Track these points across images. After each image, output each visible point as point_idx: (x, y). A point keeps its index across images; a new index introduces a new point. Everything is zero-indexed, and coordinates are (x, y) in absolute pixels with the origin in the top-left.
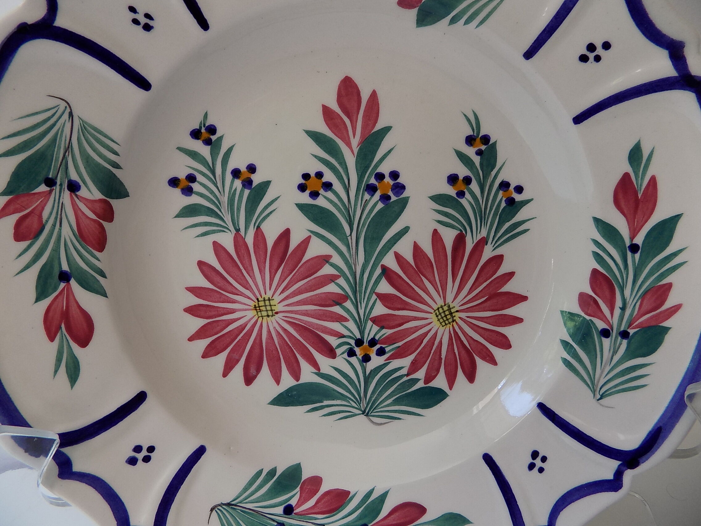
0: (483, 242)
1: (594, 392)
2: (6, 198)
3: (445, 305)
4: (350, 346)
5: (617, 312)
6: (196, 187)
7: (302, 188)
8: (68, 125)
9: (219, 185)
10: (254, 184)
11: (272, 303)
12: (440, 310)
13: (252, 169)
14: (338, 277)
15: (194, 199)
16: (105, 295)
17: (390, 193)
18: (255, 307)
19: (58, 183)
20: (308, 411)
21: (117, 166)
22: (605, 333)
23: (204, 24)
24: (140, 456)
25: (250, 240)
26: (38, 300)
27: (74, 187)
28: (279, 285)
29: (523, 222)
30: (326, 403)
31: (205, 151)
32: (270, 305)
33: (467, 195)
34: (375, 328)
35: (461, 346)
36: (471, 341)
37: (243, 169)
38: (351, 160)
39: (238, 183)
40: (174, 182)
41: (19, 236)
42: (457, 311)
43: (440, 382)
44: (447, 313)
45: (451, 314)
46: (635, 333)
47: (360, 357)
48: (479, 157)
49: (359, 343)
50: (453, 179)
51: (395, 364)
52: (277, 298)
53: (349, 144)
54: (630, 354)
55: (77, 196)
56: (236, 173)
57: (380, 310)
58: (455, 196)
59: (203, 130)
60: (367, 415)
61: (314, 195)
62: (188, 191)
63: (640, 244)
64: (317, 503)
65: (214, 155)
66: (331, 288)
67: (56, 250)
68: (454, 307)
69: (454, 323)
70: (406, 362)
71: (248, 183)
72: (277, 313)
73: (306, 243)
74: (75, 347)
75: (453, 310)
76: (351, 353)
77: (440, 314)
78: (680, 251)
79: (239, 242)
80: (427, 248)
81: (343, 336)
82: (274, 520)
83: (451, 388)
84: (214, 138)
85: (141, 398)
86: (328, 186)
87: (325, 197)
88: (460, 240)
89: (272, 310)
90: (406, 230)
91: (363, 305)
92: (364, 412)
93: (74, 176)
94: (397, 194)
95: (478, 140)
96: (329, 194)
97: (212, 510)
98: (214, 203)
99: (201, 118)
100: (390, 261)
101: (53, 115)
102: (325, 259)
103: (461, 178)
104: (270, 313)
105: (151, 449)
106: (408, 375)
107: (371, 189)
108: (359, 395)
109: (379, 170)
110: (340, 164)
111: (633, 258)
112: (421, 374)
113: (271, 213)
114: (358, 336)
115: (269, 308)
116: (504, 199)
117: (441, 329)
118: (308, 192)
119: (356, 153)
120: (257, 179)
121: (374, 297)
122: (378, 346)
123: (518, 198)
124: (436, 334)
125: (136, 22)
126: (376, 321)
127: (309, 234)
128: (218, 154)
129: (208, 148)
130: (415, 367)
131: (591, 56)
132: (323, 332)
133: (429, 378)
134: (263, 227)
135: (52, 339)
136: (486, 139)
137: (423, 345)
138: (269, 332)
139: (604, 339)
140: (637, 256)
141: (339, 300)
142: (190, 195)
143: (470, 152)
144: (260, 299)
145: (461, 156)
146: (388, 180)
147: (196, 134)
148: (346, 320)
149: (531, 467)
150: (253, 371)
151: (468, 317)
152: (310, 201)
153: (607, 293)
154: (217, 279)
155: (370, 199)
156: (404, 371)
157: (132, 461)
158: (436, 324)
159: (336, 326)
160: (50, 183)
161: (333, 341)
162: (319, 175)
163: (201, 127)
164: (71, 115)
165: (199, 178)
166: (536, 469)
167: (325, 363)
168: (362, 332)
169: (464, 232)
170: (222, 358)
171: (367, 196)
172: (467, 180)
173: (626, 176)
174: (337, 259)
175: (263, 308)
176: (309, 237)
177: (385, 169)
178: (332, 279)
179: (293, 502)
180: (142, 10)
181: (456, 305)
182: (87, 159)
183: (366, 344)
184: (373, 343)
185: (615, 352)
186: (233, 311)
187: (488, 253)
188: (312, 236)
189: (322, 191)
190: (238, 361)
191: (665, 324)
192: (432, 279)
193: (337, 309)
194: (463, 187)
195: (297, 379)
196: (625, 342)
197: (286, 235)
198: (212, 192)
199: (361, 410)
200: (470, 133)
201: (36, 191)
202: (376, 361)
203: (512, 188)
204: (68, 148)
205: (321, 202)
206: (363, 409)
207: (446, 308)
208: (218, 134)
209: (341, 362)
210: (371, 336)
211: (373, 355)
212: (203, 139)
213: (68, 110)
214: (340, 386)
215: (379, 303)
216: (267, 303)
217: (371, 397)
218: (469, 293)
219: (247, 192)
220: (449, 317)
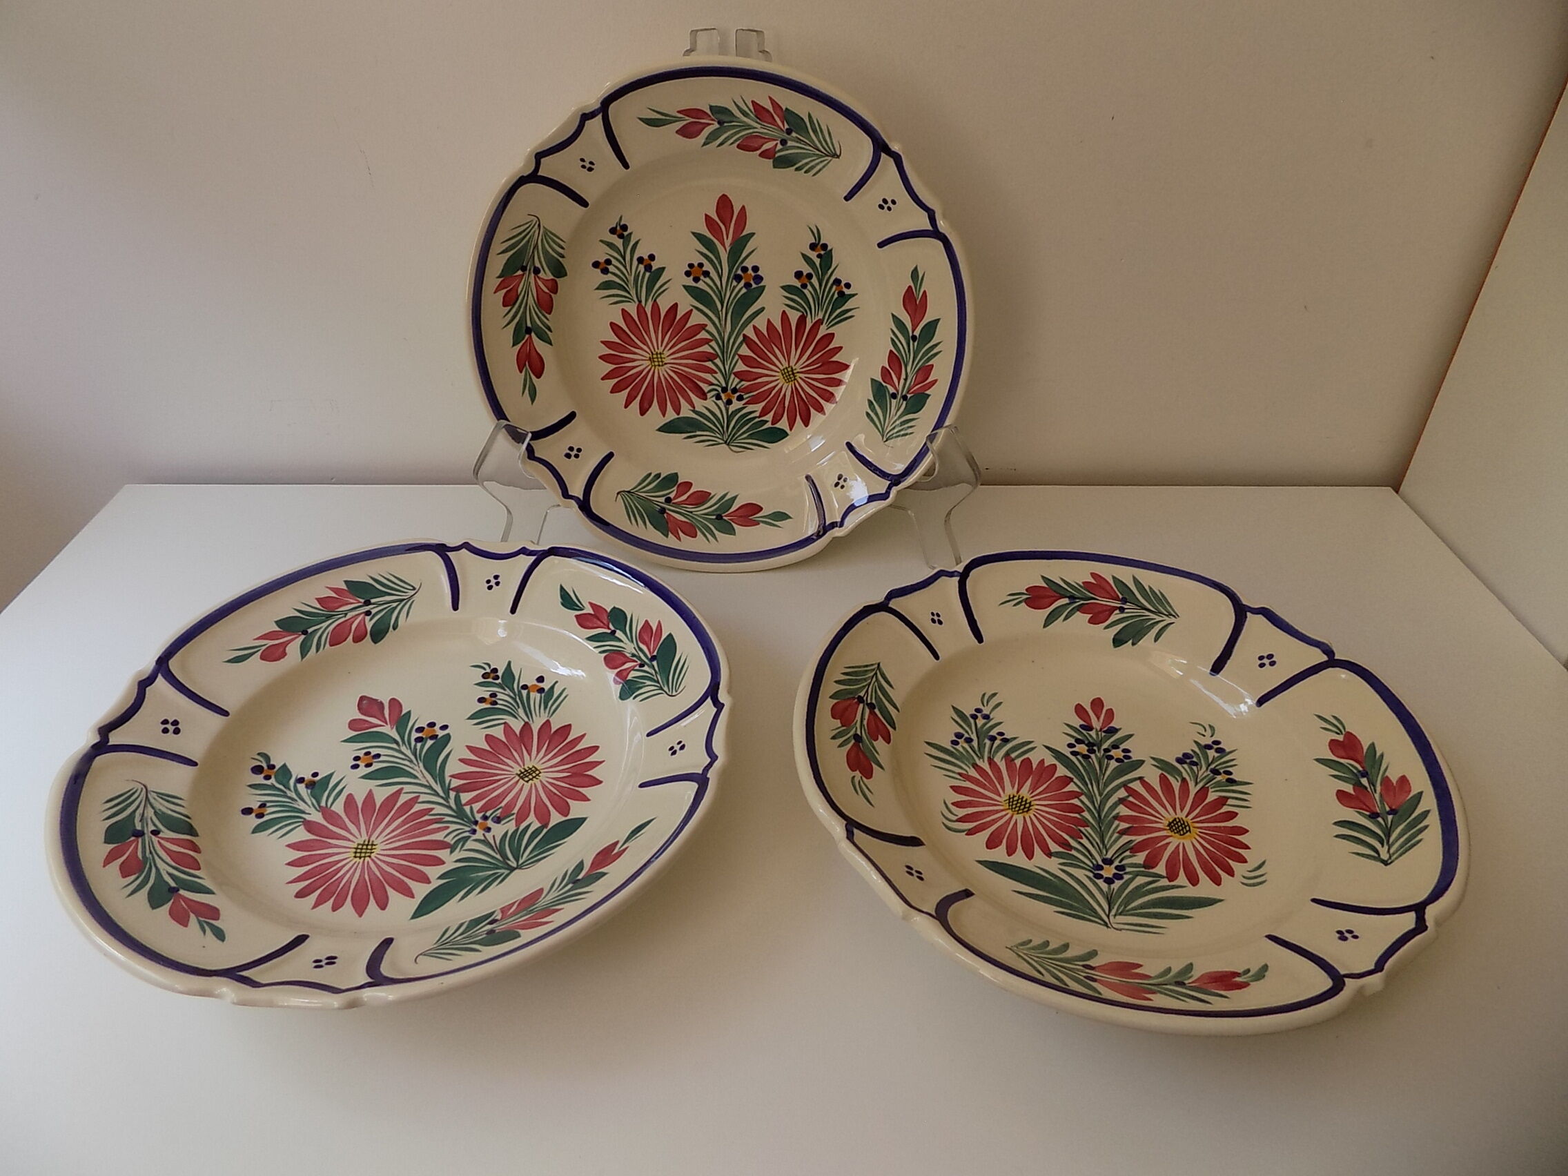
0: (820, 322)
1: (883, 436)
2: (501, 279)
3: (789, 367)
4: (716, 392)
5: (902, 381)
6: (611, 268)
7: (688, 274)
8: (537, 232)
9: (628, 268)
10: (654, 269)
11: (663, 356)
12: (786, 371)
13: (652, 257)
14: (711, 340)
15: (610, 277)
16: (551, 344)
17: (752, 282)
18: (650, 358)
19: (528, 268)
20: (685, 438)
21: (563, 257)
22: (894, 396)
23: (626, 166)
24: (573, 453)
25: (648, 310)
26: (514, 345)
27: (537, 271)
28: (668, 344)
29: (850, 310)
30: (698, 433)
31: (619, 243)
32: (661, 358)
33: (809, 287)
34: (737, 380)
35: (799, 399)
36: (808, 396)
37: (646, 257)
38: (724, 256)
39: (642, 267)
40: (596, 265)
41: (505, 305)
42: (798, 372)
43: (783, 424)
44: (790, 373)
45: (793, 374)
46: (910, 398)
47: (725, 401)
48: (819, 260)
49: (724, 390)
50: (798, 275)
51: (750, 408)
52: (666, 353)
53: (723, 245)
54: (906, 412)
55: (538, 277)
56: (640, 260)
57: (741, 367)
58: (800, 287)
59: (618, 228)
60: (728, 445)
61: (696, 280)
62: (605, 271)
63: (918, 336)
64: (688, 497)
65: (625, 246)
66: (706, 348)
67: (525, 312)
68: (795, 369)
69: (796, 382)
70: (758, 407)
71: (648, 268)
72: (666, 364)
73: (689, 313)
74: (533, 377)
75: (795, 372)
76: (718, 397)
77: (785, 373)
78: (939, 343)
79: (640, 309)
80: (778, 324)
81: (713, 384)
82: (658, 505)
83: (791, 429)
84: (625, 233)
85: (572, 416)
86: (707, 274)
87: (704, 282)
88: (802, 320)
89: (662, 362)
90: (762, 309)
91: (729, 362)
92: (726, 442)
93: (538, 265)
94: (756, 283)
95: (819, 247)
96: (707, 280)
97: (618, 493)
98: (624, 281)
99: (618, 220)
100: (749, 332)
101: (530, 226)
102: (702, 327)
103: (805, 274)
104: (661, 363)
105: (579, 450)
106: (759, 417)
107: (738, 278)
108: (723, 427)
109: (744, 264)
110: (716, 257)
111: (913, 345)
112: (769, 417)
113: (664, 291)
114: (724, 385)
115: (660, 360)
116: (837, 292)
117: (786, 385)
118: (692, 277)
119: (728, 249)
120: (655, 265)
121: (737, 357)
122: (738, 394)
123: (847, 292)
124: (781, 388)
125: (583, 167)
126: (736, 374)
127: (692, 308)
128: (628, 245)
129: (621, 240)
130: (764, 412)
131: (886, 206)
132: (698, 380)
133: (775, 421)
134: (657, 300)
135: (521, 372)
136: (824, 247)
137: (771, 396)
138: (659, 377)
139: (893, 400)
140: (916, 343)
141: (711, 357)
142: (607, 274)
143: (813, 255)
144: (654, 353)
145: (805, 257)
146: (750, 271)
147: (613, 231)
148: (716, 373)
149: (837, 484)
150: (646, 405)
151: (806, 377)
152: (694, 284)
153: (898, 369)
154: (623, 336)
155: (737, 285)
156: (757, 414)
157: (568, 456)
158: (781, 381)
159: (708, 377)
160: (524, 269)
161: (706, 388)
162: (701, 265)
163: (617, 226)
164: (539, 225)
165: (614, 262)
166: (840, 486)
167: (699, 404)
168: (727, 384)
169: (805, 314)
170: (625, 393)
171: (735, 283)
172: (809, 276)
173: (910, 287)
174: (710, 328)
175: (656, 360)
176: (692, 310)
177: (749, 264)
178: (707, 342)
179: (672, 496)
180: (587, 161)
181: (797, 368)
182: (546, 253)
183: (729, 391)
184: (734, 391)
185: (898, 410)
186: (634, 360)
187: (823, 331)
188: (694, 310)
189: (702, 277)
190: (636, 397)
191: (927, 392)
192: (780, 347)
193: (709, 364)
194: (806, 281)
195: (678, 414)
196: (905, 403)
197: (675, 307)
198: (624, 275)
199: (723, 440)
200: (814, 241)
201: (515, 275)
202: (736, 405)
203: (843, 284)
204: (536, 246)
205: (701, 285)
206: (725, 439)
207: (789, 369)
208: (629, 231)
209: (710, 403)
210: (733, 386)
211: (734, 400)
212: (618, 233)
213: (538, 223)
214: (709, 422)
215: (740, 361)
216: (659, 356)
217: (732, 431)
218: (808, 359)
219: (648, 274)
220: (792, 376)
